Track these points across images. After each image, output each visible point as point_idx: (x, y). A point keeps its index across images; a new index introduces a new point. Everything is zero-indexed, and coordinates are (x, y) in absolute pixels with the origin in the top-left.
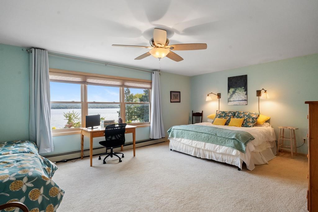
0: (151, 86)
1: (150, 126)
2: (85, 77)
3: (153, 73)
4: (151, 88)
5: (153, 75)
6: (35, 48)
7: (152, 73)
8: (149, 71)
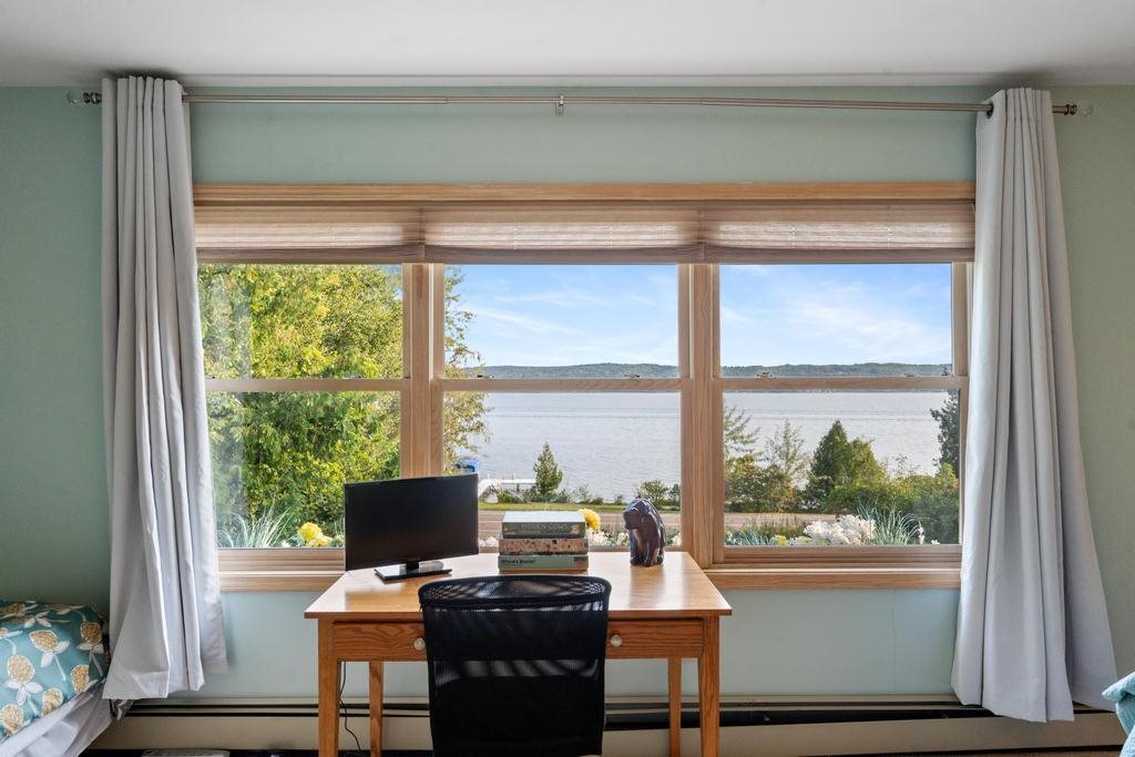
0: (973, 233)
1: (958, 589)
2: (416, 215)
3: (990, 113)
4: (969, 251)
5: (990, 132)
6: (116, 75)
7: (981, 115)
8: (952, 100)
